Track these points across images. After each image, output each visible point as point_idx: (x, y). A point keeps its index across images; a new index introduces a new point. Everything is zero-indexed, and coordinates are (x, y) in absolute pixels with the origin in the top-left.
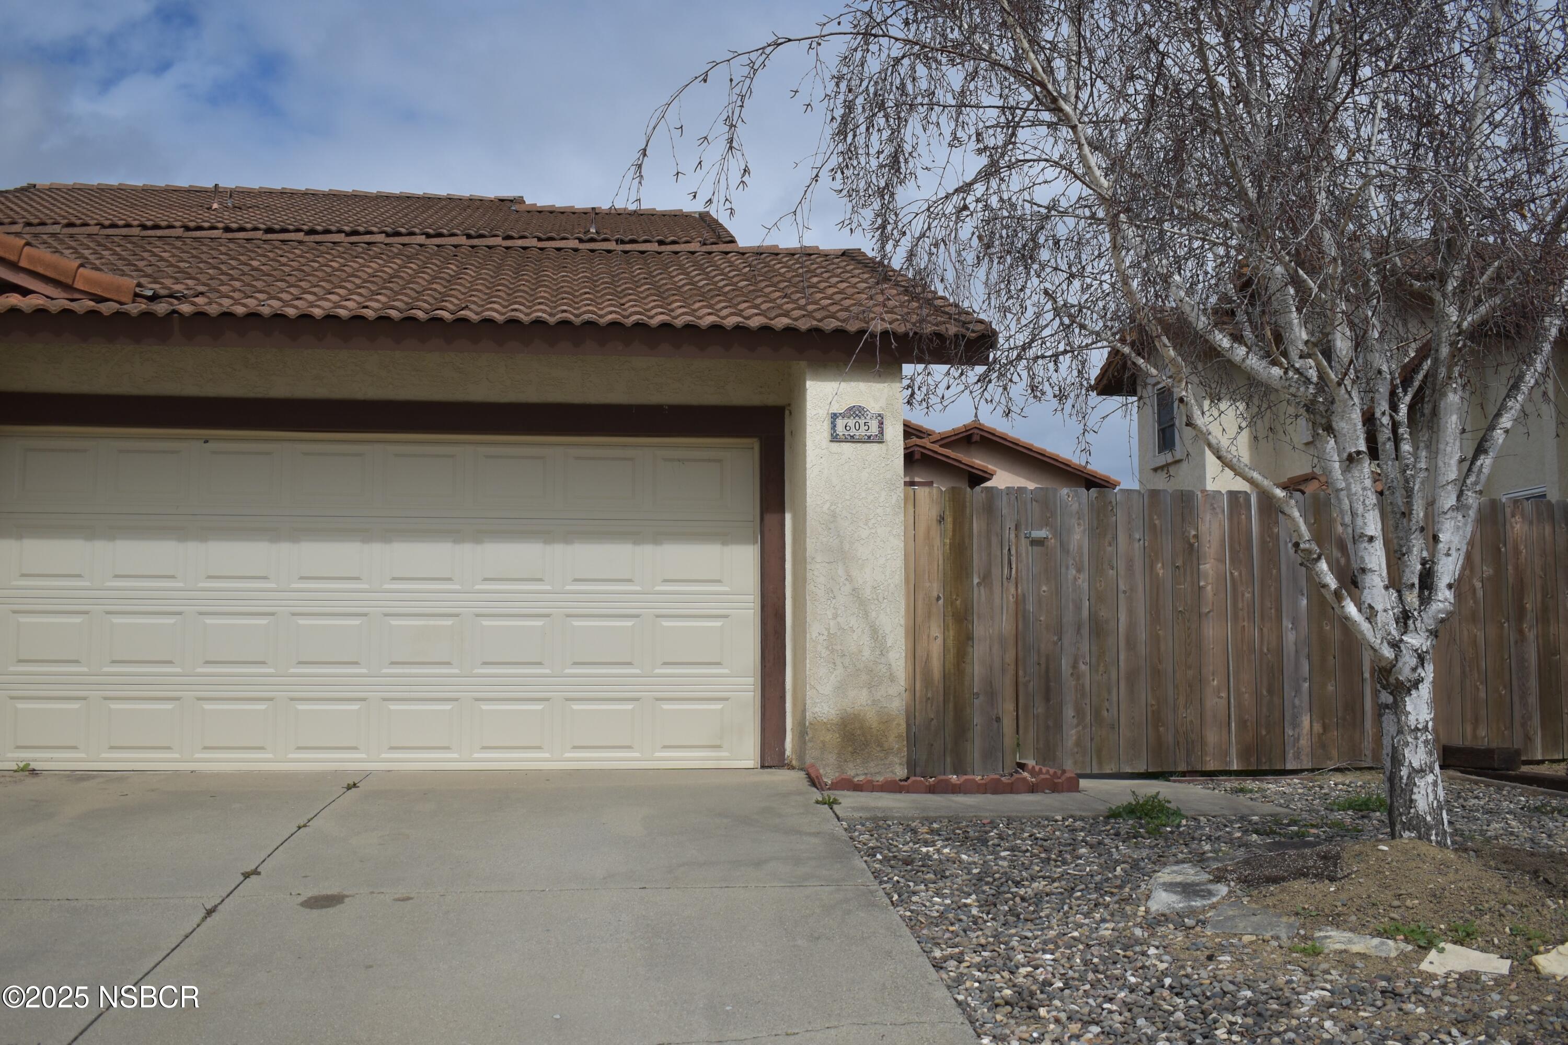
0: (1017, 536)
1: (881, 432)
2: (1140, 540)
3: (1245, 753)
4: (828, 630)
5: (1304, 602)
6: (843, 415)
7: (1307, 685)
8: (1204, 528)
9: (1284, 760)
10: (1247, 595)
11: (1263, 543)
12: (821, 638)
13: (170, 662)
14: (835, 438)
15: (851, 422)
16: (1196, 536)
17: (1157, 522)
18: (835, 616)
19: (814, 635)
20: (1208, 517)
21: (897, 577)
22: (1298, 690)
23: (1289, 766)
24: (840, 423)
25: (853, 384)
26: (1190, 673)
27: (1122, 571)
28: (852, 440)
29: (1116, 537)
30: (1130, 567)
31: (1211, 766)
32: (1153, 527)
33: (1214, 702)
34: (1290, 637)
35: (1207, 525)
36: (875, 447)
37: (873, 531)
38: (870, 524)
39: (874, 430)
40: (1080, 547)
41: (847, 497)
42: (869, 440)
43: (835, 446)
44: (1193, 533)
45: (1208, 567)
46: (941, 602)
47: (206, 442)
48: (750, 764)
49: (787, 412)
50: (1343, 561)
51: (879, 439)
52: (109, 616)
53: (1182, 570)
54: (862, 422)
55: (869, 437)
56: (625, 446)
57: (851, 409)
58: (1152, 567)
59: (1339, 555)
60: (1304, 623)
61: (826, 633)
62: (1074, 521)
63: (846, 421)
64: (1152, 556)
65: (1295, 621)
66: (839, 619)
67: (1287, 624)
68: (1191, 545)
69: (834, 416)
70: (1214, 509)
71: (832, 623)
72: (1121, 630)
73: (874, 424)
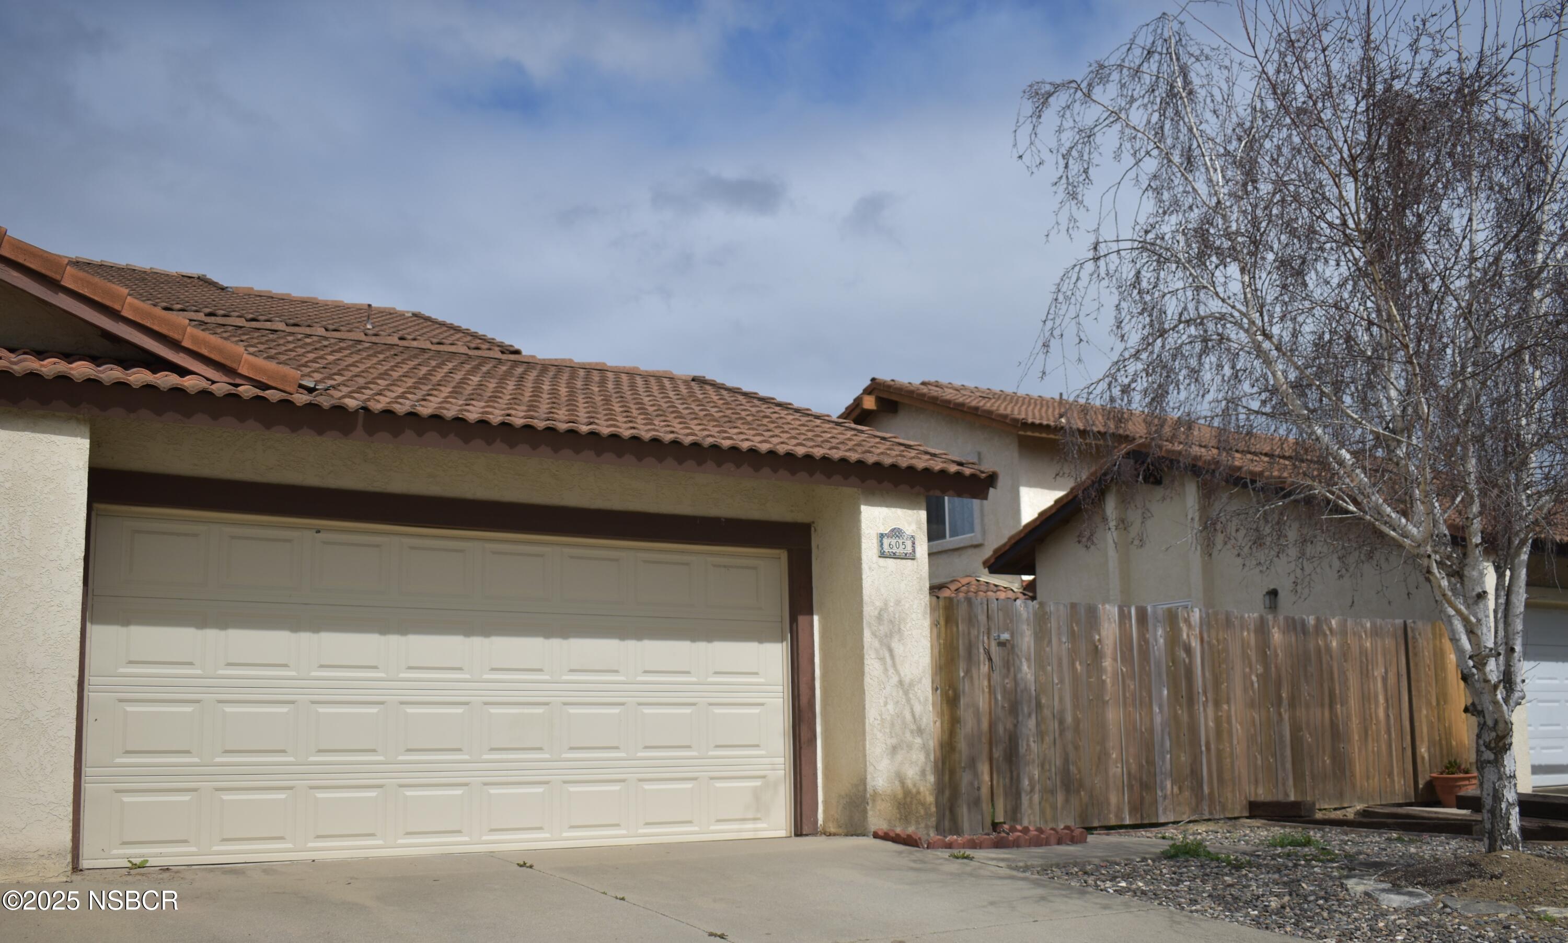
0: (988, 638)
1: (914, 551)
2: (1065, 642)
3: (1134, 810)
4: (881, 715)
5: (1165, 692)
6: (888, 535)
7: (1168, 756)
8: (1104, 633)
9: (1157, 816)
10: (1132, 687)
11: (1140, 646)
12: (876, 722)
13: (284, 751)
14: (883, 555)
15: (893, 541)
16: (1099, 640)
17: (1076, 628)
18: (885, 704)
19: (872, 719)
20: (1106, 625)
22: (1164, 760)
23: (1162, 820)
24: (886, 541)
25: (893, 510)
26: (1099, 747)
27: (1055, 668)
28: (894, 556)
29: (1050, 641)
30: (1060, 664)
31: (1113, 822)
32: (1073, 632)
33: (1116, 770)
34: (1158, 720)
35: (1106, 631)
36: (909, 562)
39: (909, 549)
40: (1029, 648)
41: (891, 604)
42: (905, 557)
43: (883, 562)
44: (1097, 637)
45: (1107, 663)
46: (939, 692)
47: (318, 532)
48: (782, 833)
49: (813, 529)
50: (1187, 660)
51: (911, 557)
52: (220, 704)
53: (1091, 666)
54: (901, 542)
55: (906, 554)
56: (683, 552)
57: (893, 530)
58: (1073, 665)
59: (1185, 656)
60: (1166, 709)
61: (879, 718)
62: (1025, 627)
63: (890, 540)
64: (1073, 654)
65: (1160, 707)
66: (887, 706)
67: (1156, 709)
68: (1096, 647)
69: (882, 536)
70: (1110, 619)
71: (883, 709)
73: (909, 544)
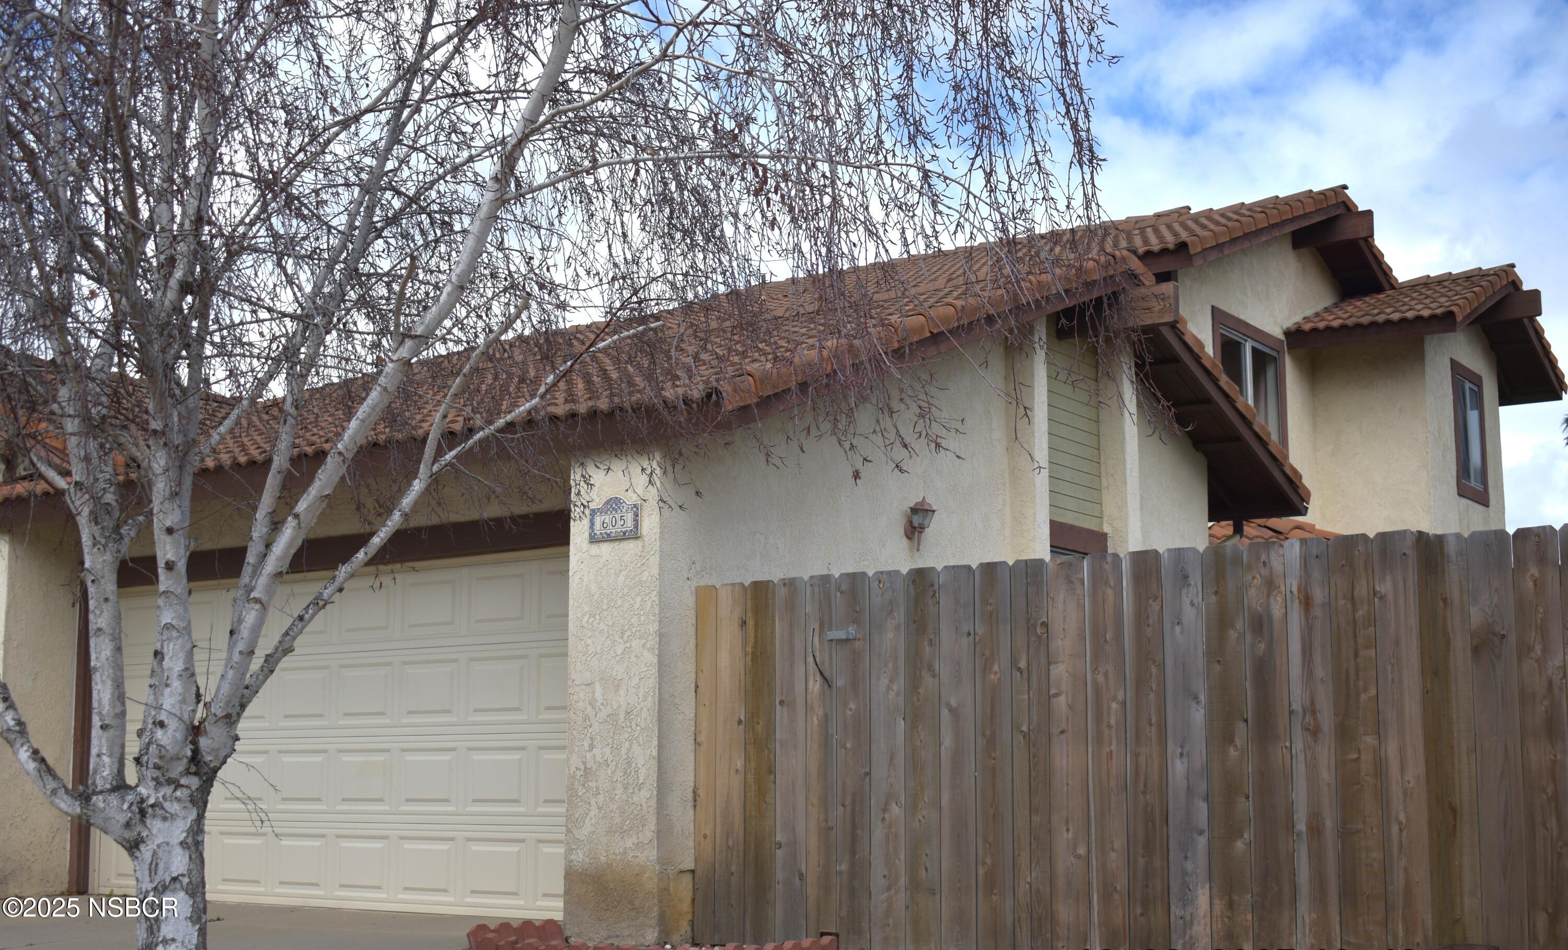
0: (820, 638)
1: (636, 526)
2: (969, 634)
3: (1112, 940)
4: (584, 763)
5: (1200, 713)
6: (601, 511)
7: (1204, 840)
8: (1055, 612)
10: (1116, 706)
11: (1138, 627)
12: (578, 773)
14: (593, 539)
15: (608, 518)
16: (1045, 624)
17: (992, 608)
18: (592, 747)
19: (572, 770)
20: (1061, 596)
21: (650, 699)
22: (1190, 848)
24: (598, 520)
26: (1036, 819)
27: (946, 679)
28: (609, 539)
29: (938, 633)
30: (956, 673)
32: (988, 615)
33: (1069, 862)
34: (1178, 768)
35: (1061, 607)
36: (631, 544)
37: (628, 645)
38: (625, 638)
39: (630, 524)
40: (894, 649)
41: (605, 607)
42: (624, 537)
43: (595, 549)
44: (1041, 619)
45: (1062, 668)
46: (742, 726)
51: (634, 535)
53: (1025, 675)
54: (618, 516)
55: (625, 533)
57: (607, 502)
59: (1257, 639)
60: (1201, 745)
61: (582, 767)
62: (886, 614)
63: (604, 517)
64: (984, 656)
65: (1186, 743)
66: (595, 751)
67: (1174, 748)
68: (1039, 637)
69: (592, 513)
70: (1071, 582)
71: (588, 755)
72: (943, 759)
73: (629, 517)
